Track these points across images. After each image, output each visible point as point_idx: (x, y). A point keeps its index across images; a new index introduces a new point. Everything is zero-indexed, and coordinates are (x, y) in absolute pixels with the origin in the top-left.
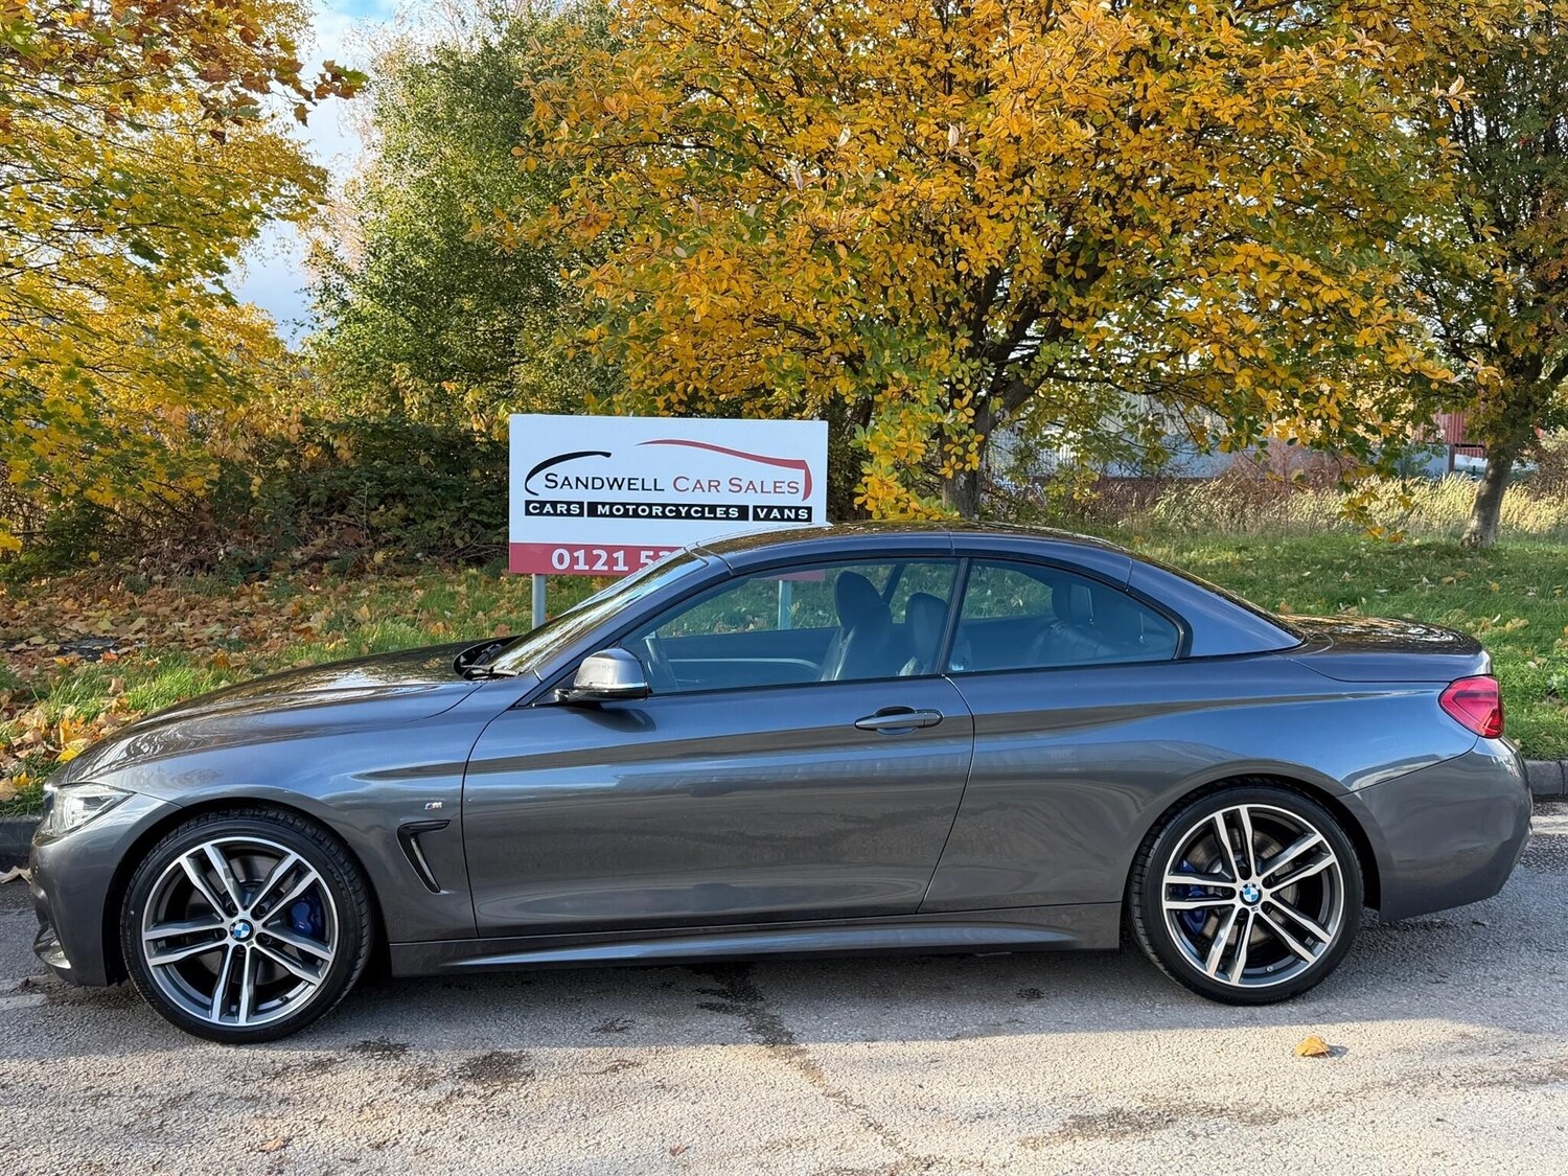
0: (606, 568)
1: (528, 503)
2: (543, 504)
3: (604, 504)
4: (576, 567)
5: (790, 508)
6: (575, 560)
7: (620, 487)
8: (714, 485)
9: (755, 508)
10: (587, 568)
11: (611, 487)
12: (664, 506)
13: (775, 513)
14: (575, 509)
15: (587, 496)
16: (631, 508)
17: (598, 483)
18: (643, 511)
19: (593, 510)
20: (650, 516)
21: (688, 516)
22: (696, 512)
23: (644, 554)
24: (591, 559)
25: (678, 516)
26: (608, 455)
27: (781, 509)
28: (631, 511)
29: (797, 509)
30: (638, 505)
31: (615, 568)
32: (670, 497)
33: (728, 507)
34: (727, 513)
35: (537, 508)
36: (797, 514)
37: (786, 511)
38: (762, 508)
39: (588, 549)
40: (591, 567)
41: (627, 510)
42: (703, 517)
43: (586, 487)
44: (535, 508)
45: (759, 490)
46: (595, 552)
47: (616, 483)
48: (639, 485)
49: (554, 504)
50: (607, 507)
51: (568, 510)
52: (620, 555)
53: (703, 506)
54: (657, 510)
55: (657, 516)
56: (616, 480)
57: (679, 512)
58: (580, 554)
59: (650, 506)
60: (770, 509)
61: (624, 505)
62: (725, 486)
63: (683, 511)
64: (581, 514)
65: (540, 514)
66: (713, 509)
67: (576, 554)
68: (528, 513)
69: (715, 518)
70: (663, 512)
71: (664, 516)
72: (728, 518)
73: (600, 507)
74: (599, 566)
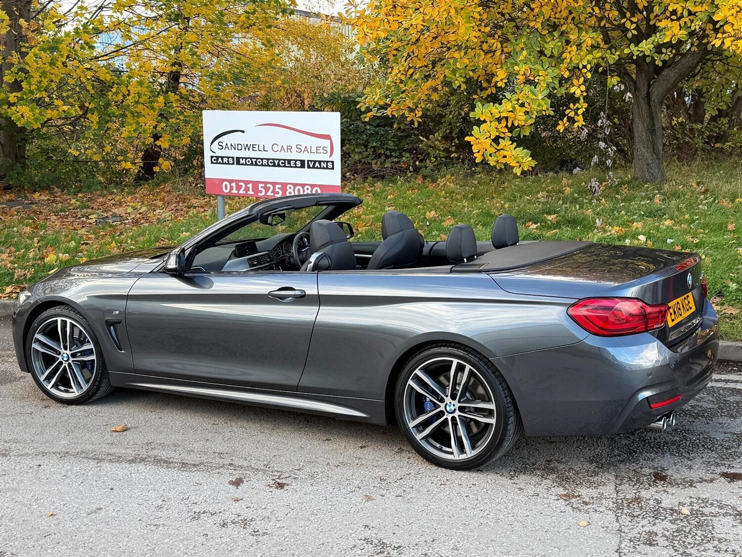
0: (244, 192)
1: (212, 157)
2: (218, 157)
3: (243, 158)
4: (232, 192)
5: (324, 162)
6: (232, 188)
7: (249, 149)
8: (289, 148)
9: (308, 161)
10: (236, 192)
11: (245, 149)
12: (268, 159)
13: (317, 164)
14: (231, 161)
15: (235, 154)
16: (254, 160)
17: (240, 147)
18: (259, 162)
19: (238, 161)
20: (262, 165)
21: (279, 166)
22: (282, 163)
23: (260, 185)
24: (239, 188)
25: (274, 165)
26: (243, 132)
27: (320, 162)
28: (254, 162)
29: (327, 162)
30: (257, 159)
31: (249, 193)
32: (270, 155)
33: (296, 161)
34: (295, 164)
35: (216, 160)
36: (327, 166)
37: (322, 163)
38: (311, 161)
39: (237, 182)
40: (239, 191)
41: (252, 162)
42: (285, 166)
43: (235, 149)
44: (215, 160)
45: (309, 151)
46: (240, 184)
47: (247, 147)
48: (257, 149)
49: (222, 158)
50: (244, 160)
51: (228, 161)
52: (250, 185)
53: (285, 160)
54: (265, 162)
55: (265, 165)
56: (247, 145)
57: (275, 163)
58: (234, 184)
59: (262, 159)
60: (315, 162)
61: (251, 159)
62: (294, 149)
63: (276, 162)
64: (233, 164)
65: (217, 163)
66: (289, 161)
67: (232, 185)
68: (212, 163)
69: (290, 167)
70: (268, 163)
71: (268, 165)
72: (296, 167)
73: (241, 160)
74: (242, 192)
